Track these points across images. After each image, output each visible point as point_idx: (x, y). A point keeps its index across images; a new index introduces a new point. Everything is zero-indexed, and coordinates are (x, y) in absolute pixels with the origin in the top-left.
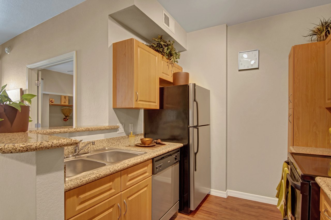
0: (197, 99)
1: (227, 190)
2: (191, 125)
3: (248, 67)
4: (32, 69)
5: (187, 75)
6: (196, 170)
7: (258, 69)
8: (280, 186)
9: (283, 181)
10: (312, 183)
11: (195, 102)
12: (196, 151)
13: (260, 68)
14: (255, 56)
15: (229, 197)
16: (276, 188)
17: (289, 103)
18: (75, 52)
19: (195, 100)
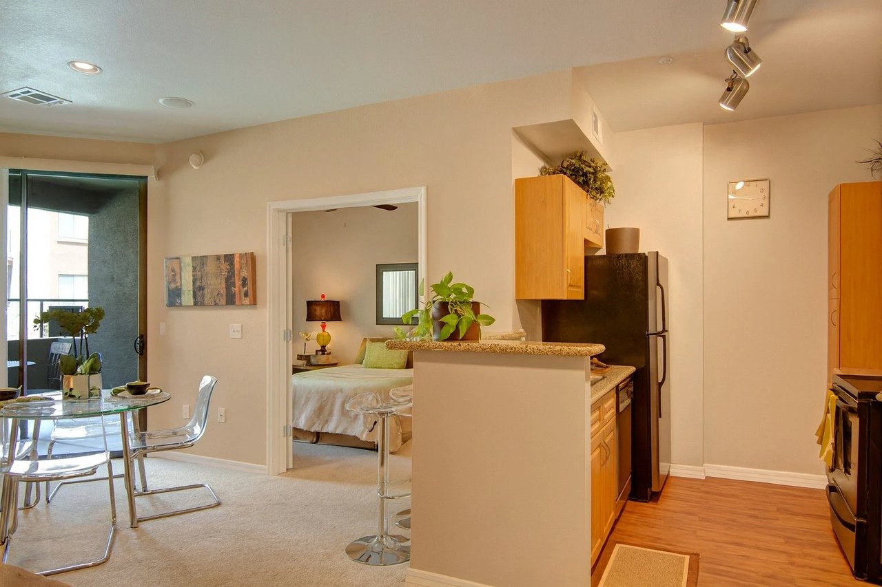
0: (661, 282)
1: (705, 465)
2: (651, 329)
3: (747, 212)
4: (279, 211)
5: (636, 232)
6: (660, 417)
7: (767, 217)
8: (825, 424)
9: (829, 415)
10: (872, 402)
11: (658, 288)
12: (660, 380)
13: (771, 215)
14: (762, 191)
15: (708, 479)
16: (815, 433)
17: (830, 289)
18: (423, 190)
19: (658, 284)
